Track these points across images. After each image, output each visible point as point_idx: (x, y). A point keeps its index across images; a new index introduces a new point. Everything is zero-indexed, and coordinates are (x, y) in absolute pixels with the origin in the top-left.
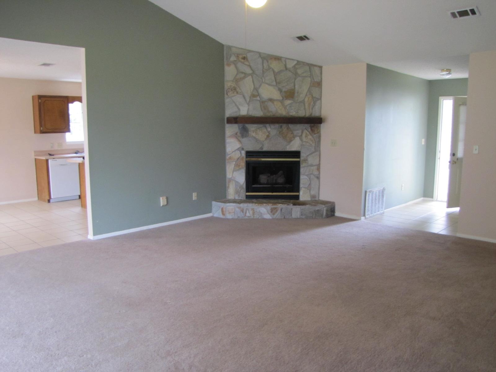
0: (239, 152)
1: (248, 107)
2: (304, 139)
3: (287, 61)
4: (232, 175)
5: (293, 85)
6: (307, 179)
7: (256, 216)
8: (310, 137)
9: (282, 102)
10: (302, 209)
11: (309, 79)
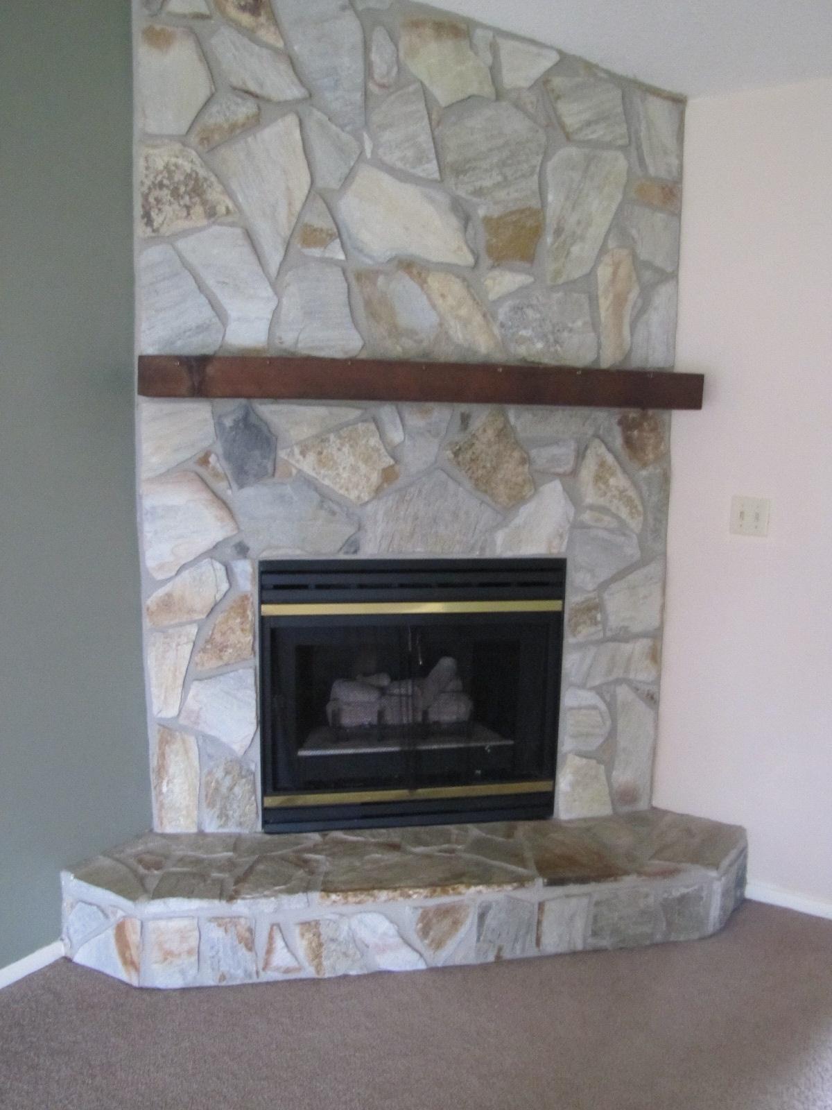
0: (218, 566)
1: (273, 305)
2: (590, 496)
3: (506, 46)
4: (183, 700)
5: (535, 187)
6: (595, 708)
7: (335, 966)
8: (619, 481)
9: (469, 277)
10: (597, 904)
11: (620, 163)
